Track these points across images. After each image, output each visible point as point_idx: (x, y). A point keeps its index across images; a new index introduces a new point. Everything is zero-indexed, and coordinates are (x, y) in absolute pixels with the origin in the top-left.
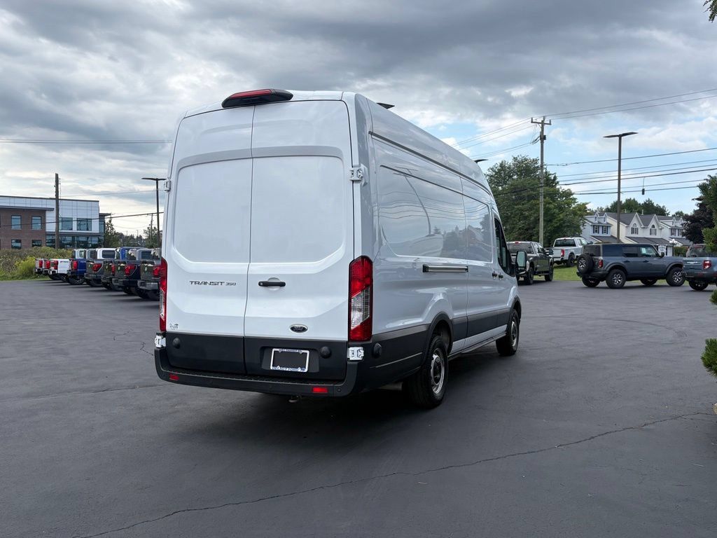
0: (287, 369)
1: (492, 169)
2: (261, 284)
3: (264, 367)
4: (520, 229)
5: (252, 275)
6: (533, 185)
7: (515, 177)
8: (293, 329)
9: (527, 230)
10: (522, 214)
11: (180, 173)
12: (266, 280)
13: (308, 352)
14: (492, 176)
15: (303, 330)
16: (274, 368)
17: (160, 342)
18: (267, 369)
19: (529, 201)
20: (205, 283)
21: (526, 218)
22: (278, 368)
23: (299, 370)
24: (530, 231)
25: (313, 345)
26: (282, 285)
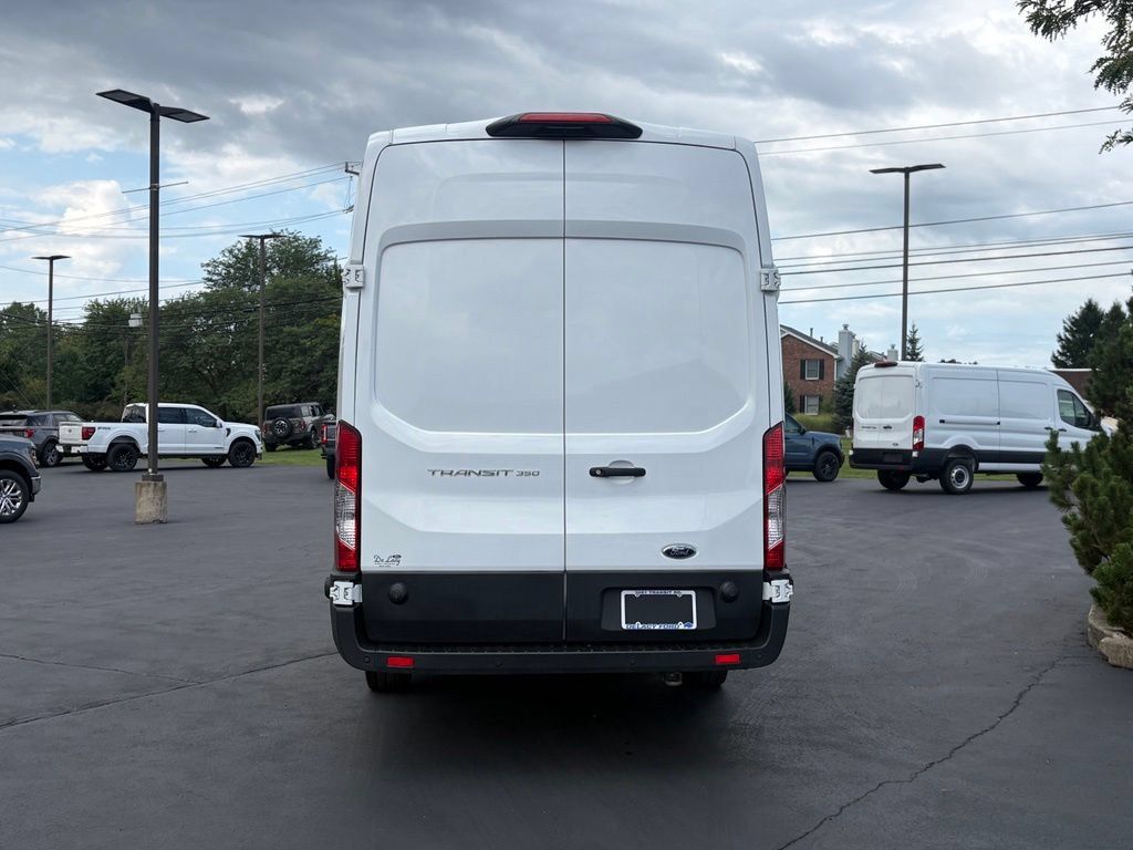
0: (657, 627)
1: (231, 252)
2: (598, 472)
3: (606, 626)
4: (293, 372)
5: (574, 456)
6: (316, 289)
7: (275, 271)
8: (669, 553)
9: (308, 374)
10: (297, 344)
11: (385, 254)
12: (606, 465)
13: (693, 593)
14: (230, 266)
15: (689, 553)
16: (630, 627)
17: (346, 594)
18: (613, 628)
19: (309, 320)
20: (467, 473)
21: (304, 352)
22: (638, 626)
23: (681, 626)
24: (313, 378)
25: (706, 582)
26: (640, 473)
